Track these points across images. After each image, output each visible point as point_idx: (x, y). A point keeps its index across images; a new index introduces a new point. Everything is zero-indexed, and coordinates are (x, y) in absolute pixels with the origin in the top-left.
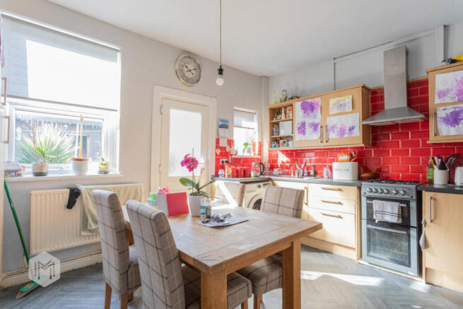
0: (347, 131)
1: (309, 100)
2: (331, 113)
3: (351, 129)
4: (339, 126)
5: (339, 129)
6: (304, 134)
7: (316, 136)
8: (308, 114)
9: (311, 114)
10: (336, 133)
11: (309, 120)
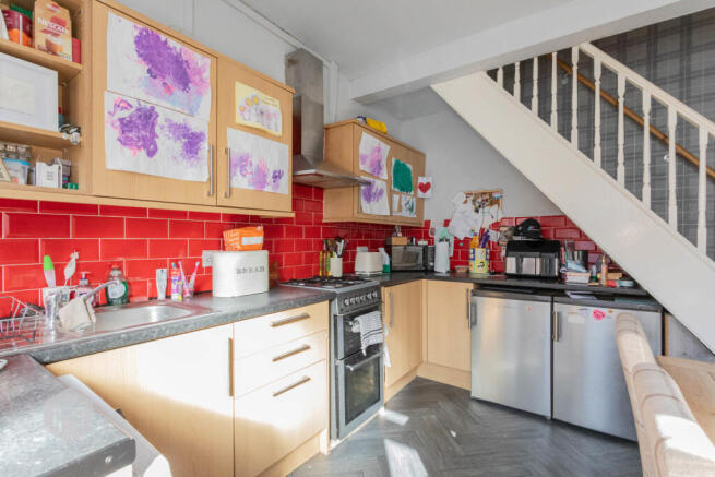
0: (269, 179)
1: (172, 43)
2: (239, 120)
3: (277, 176)
4: (255, 162)
5: (254, 167)
6: (151, 154)
7: (195, 172)
8: (168, 89)
9: (178, 93)
10: (249, 176)
11: (169, 109)
